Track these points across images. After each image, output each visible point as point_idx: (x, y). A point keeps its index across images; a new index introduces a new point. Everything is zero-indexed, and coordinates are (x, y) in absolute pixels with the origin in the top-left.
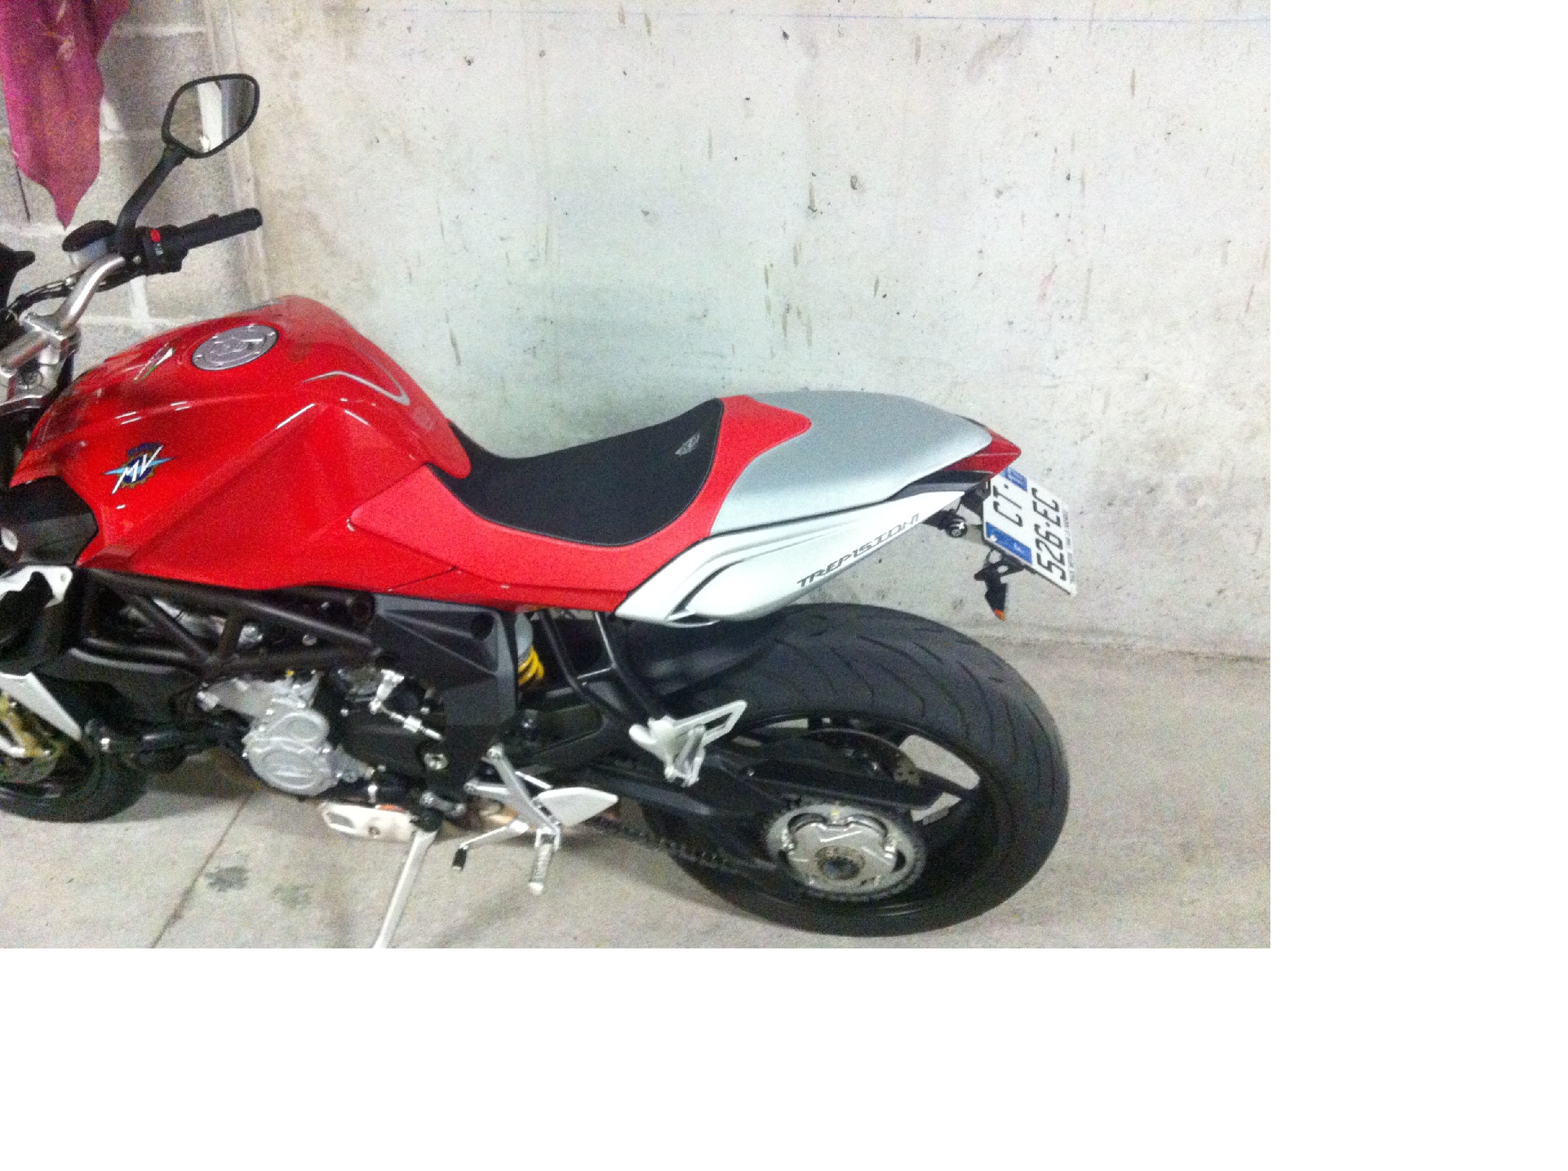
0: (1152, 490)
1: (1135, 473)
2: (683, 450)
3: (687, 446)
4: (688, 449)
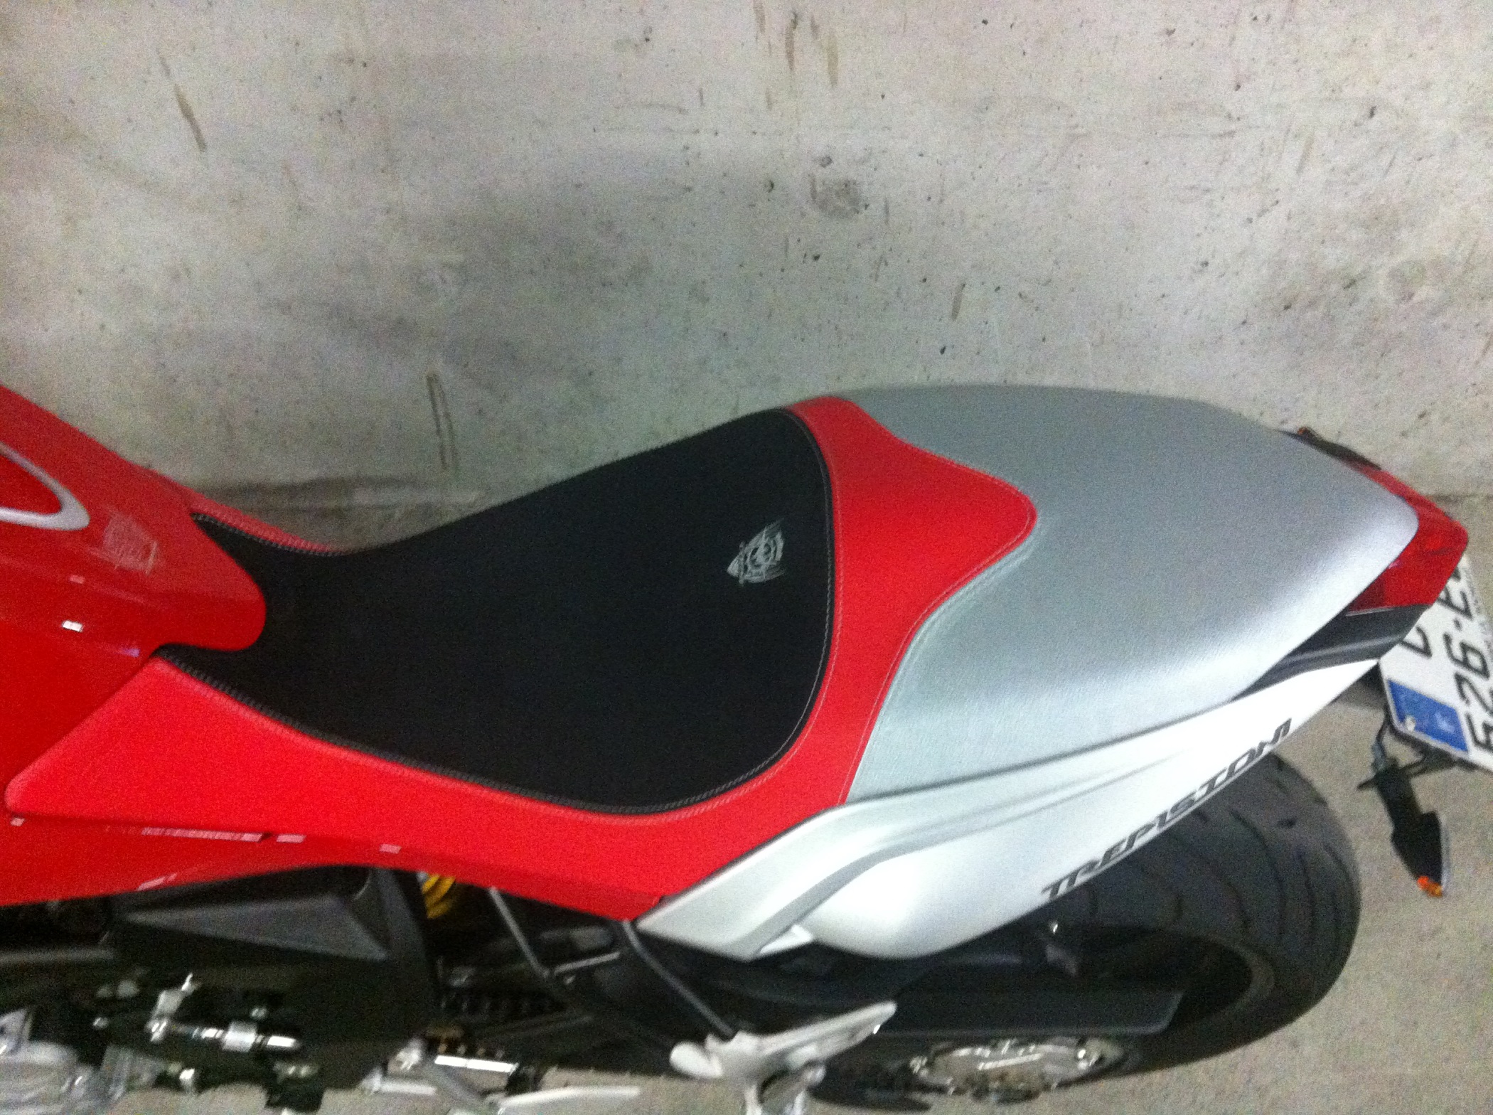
0: (1353, 283)
1: (1333, 258)
2: (746, 568)
3: (755, 556)
4: (758, 566)
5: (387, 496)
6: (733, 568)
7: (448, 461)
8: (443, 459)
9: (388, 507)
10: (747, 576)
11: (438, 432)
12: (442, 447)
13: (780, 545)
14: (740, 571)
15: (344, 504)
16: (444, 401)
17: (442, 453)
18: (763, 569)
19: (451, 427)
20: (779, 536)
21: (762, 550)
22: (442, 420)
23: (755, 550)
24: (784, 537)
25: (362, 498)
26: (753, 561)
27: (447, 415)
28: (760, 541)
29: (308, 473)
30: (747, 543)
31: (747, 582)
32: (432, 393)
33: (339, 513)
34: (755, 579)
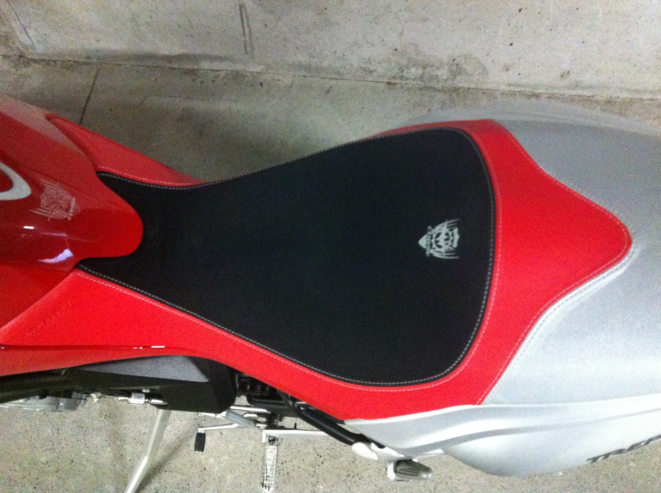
2: (431, 245)
3: (437, 239)
4: (440, 247)
5: (216, 65)
6: (423, 242)
7: (248, 49)
8: (246, 49)
9: (217, 71)
10: (432, 251)
11: (244, 34)
12: (245, 42)
13: (457, 237)
14: (427, 245)
15: (196, 67)
16: (247, 18)
17: (245, 46)
18: (442, 250)
19: (250, 31)
20: (456, 230)
21: (443, 237)
22: (246, 29)
23: (438, 235)
24: (460, 233)
25: (205, 65)
26: (437, 242)
27: (249, 26)
28: (443, 229)
29: (177, 50)
30: (433, 227)
31: (431, 254)
32: (241, 14)
33: (192, 72)
34: (437, 255)
